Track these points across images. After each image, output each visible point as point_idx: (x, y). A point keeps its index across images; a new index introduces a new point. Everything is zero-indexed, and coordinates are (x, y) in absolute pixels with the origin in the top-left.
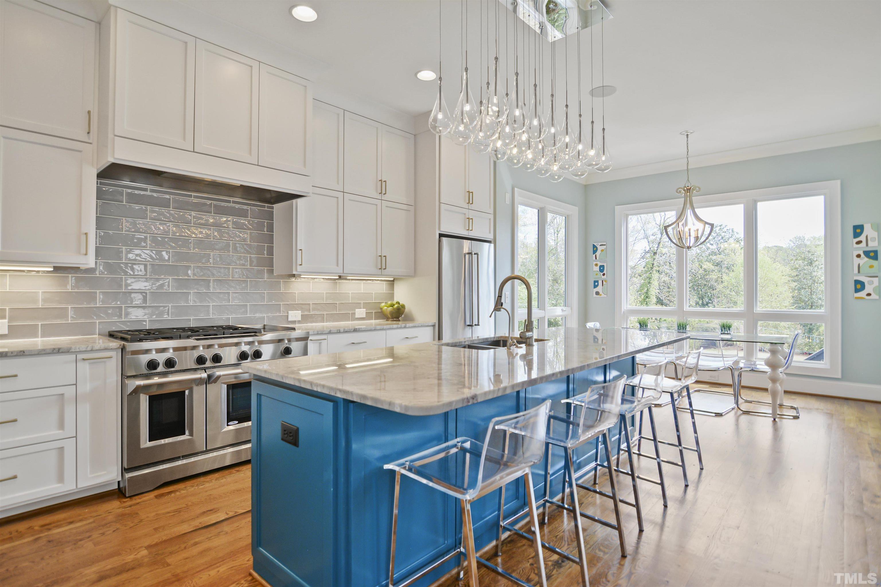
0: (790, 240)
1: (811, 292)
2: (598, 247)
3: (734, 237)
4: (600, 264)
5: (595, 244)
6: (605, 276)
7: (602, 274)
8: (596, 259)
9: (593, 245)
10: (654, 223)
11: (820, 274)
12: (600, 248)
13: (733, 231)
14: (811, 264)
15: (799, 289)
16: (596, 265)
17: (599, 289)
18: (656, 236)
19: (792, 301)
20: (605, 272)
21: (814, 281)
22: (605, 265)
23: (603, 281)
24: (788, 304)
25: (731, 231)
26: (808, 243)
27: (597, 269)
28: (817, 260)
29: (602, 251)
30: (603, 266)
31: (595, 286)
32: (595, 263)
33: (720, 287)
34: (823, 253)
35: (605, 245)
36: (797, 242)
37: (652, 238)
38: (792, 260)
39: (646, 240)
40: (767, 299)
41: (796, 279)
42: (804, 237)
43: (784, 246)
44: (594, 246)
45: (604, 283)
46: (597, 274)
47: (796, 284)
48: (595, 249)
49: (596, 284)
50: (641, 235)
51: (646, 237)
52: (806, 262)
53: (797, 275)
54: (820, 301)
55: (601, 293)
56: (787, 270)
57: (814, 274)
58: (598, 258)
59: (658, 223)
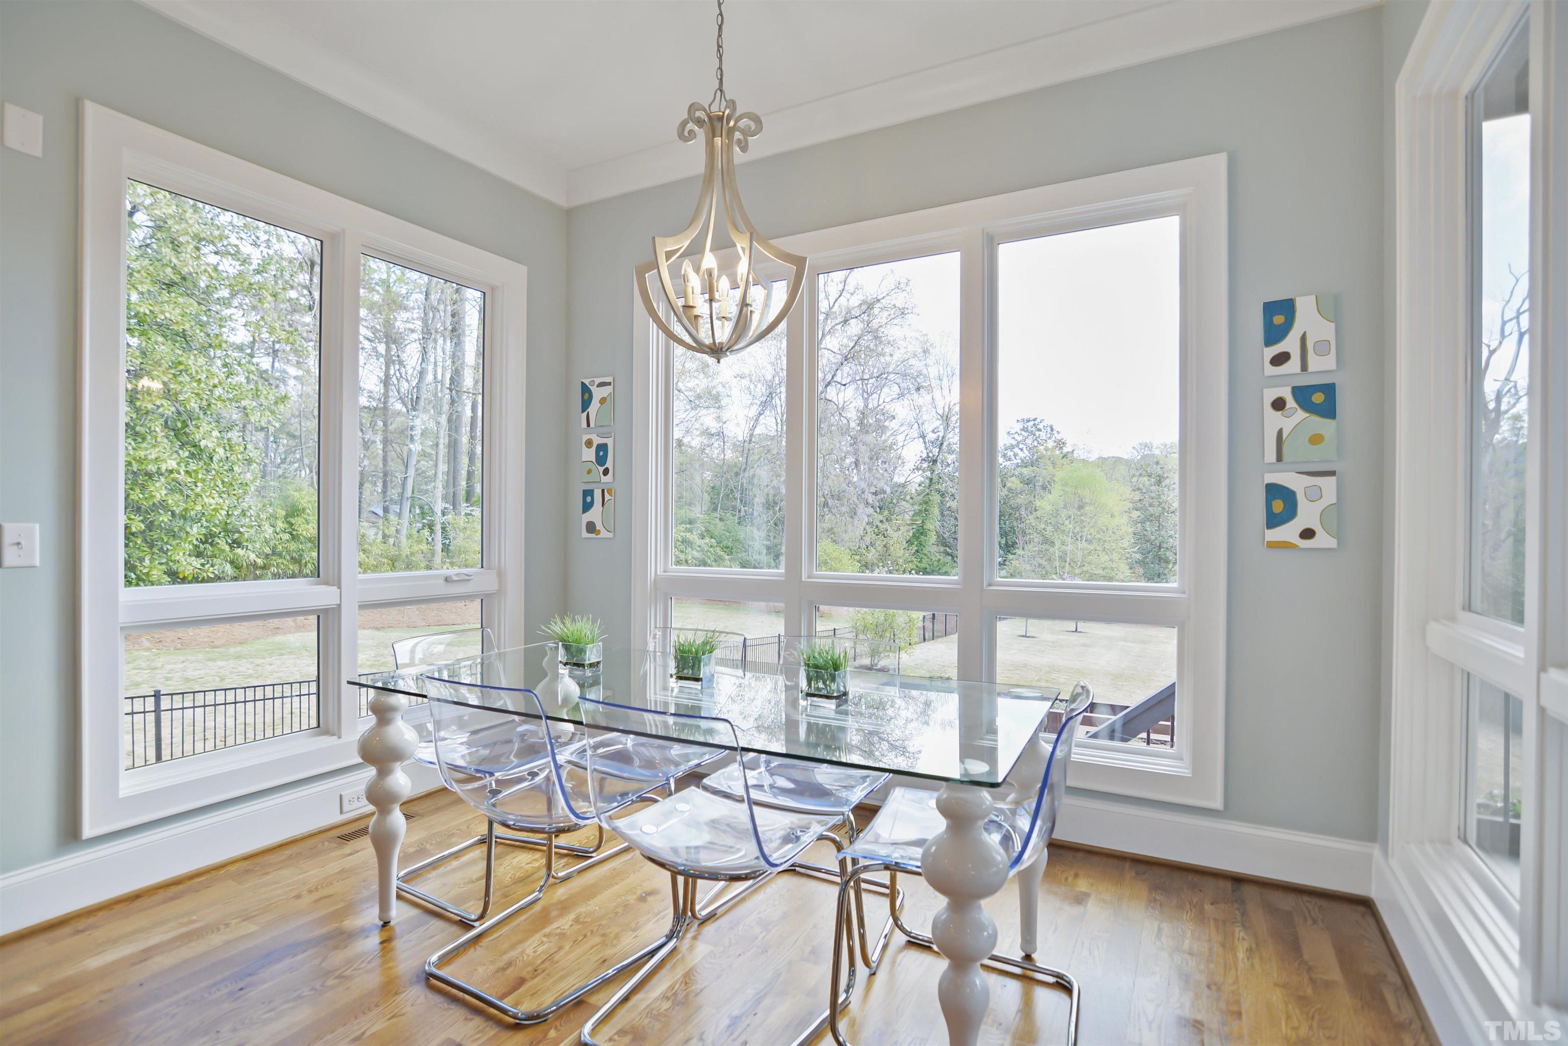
0: (1134, 448)
1: (1159, 527)
2: (593, 389)
3: (1053, 439)
4: (597, 441)
5: (587, 382)
6: (608, 478)
7: (601, 469)
8: (588, 425)
9: (582, 383)
10: (934, 413)
11: (1173, 498)
12: (598, 393)
13: (1052, 429)
14: (1159, 483)
15: (1143, 522)
16: (589, 443)
17: (595, 514)
18: (938, 434)
19: (1133, 541)
20: (609, 464)
21: (1164, 508)
22: (609, 442)
23: (603, 491)
24: (1128, 544)
25: (1049, 429)
26: (1157, 452)
27: (589, 455)
28: (1167, 477)
29: (603, 401)
30: (602, 448)
31: (587, 507)
32: (585, 438)
33: (1031, 520)
34: (1177, 467)
35: (609, 384)
36: (1143, 451)
37: (931, 437)
38: (1134, 476)
39: (921, 440)
40: (1098, 536)
41: (1138, 506)
42: (1151, 444)
43: (1126, 457)
44: (585, 389)
45: (607, 497)
46: (589, 472)
47: (1138, 513)
48: (586, 396)
49: (589, 499)
50: (915, 433)
51: (923, 436)
52: (1153, 480)
53: (1140, 500)
54: (1171, 540)
55: (599, 526)
56: (1127, 491)
57: (1163, 498)
58: (592, 424)
59: (941, 412)
